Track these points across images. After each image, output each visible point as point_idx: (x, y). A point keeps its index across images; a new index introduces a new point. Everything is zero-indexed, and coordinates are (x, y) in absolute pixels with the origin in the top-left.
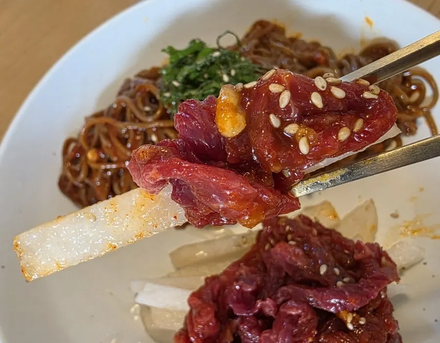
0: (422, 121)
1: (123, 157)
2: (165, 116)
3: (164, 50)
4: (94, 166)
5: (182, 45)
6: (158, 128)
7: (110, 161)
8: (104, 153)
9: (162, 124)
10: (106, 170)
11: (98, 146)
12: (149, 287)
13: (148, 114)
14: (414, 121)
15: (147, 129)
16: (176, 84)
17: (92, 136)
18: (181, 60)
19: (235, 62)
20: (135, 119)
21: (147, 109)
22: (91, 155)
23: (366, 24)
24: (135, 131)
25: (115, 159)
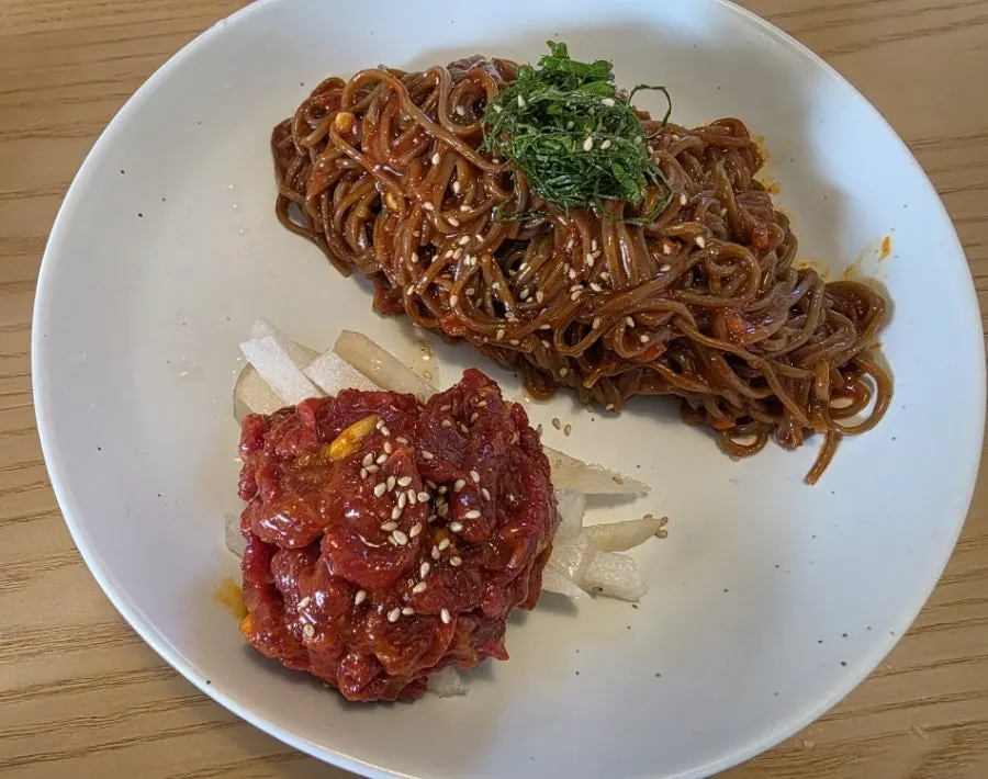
0: (819, 440)
1: (377, 154)
2: (473, 140)
3: (550, 43)
4: (334, 137)
5: (580, 55)
6: (451, 149)
7: (358, 148)
8: (359, 128)
9: (459, 147)
10: (345, 156)
11: (359, 115)
12: (269, 341)
13: (456, 119)
14: (807, 433)
15: (436, 138)
16: (521, 101)
17: (365, 95)
18: (559, 73)
19: (624, 134)
20: (433, 113)
21: (460, 111)
22: (341, 119)
23: (880, 247)
24: (421, 129)
25: (365, 149)
